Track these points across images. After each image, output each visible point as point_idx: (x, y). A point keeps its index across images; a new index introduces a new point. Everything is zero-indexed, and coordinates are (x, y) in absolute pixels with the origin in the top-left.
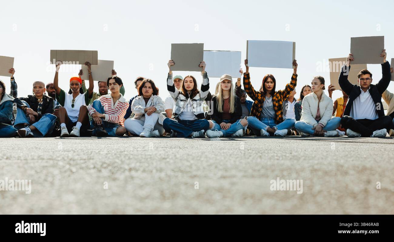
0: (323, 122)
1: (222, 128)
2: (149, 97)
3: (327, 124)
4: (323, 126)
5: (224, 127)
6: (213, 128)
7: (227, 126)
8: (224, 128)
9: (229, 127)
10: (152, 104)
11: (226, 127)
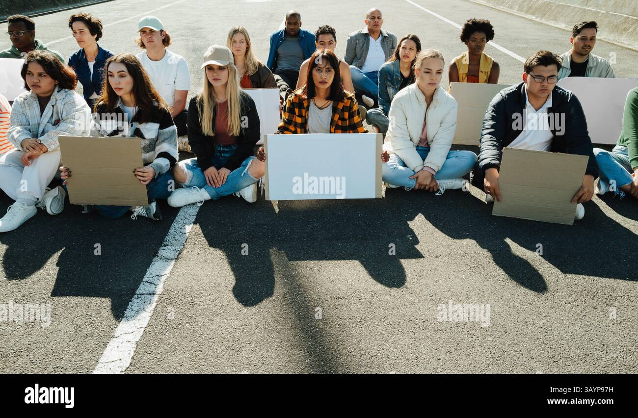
0: (434, 164)
1: (208, 182)
2: (49, 94)
3: (443, 166)
4: (434, 173)
5: (214, 181)
6: (187, 183)
7: (218, 179)
8: (212, 182)
9: (225, 180)
10: (55, 115)
11: (216, 181)
